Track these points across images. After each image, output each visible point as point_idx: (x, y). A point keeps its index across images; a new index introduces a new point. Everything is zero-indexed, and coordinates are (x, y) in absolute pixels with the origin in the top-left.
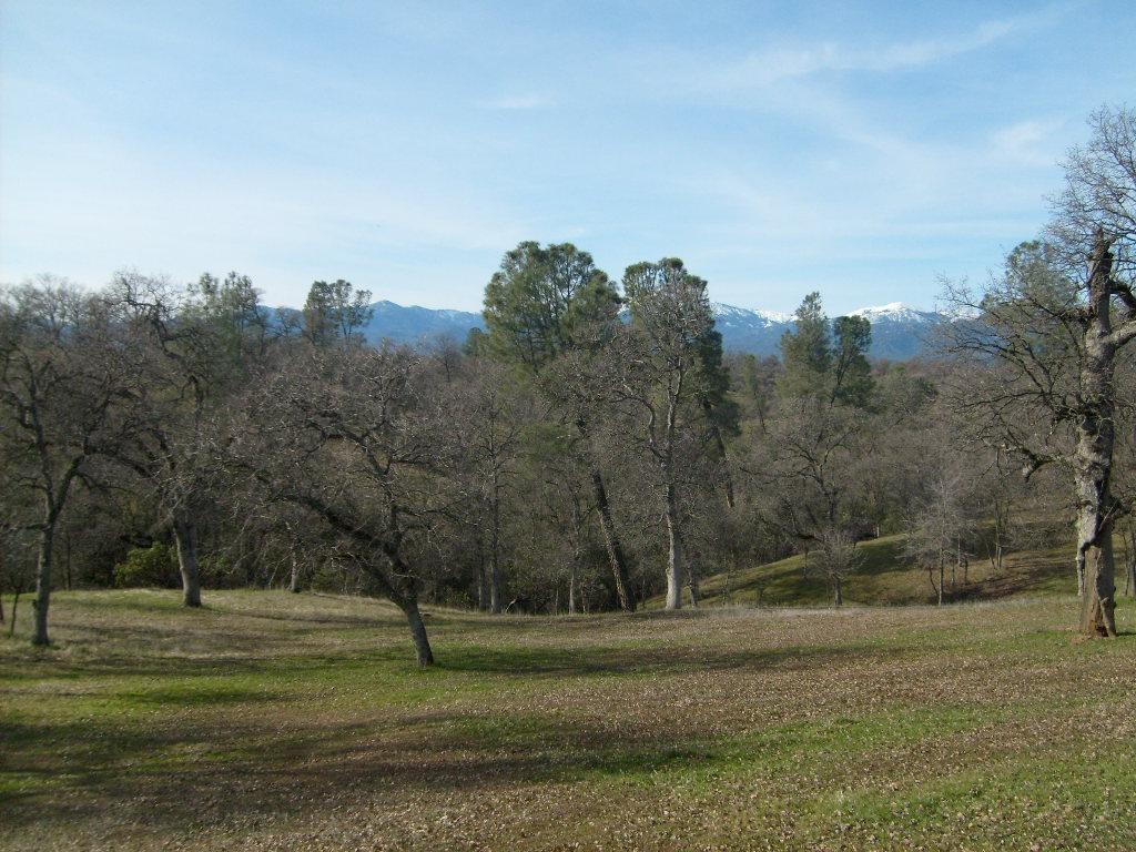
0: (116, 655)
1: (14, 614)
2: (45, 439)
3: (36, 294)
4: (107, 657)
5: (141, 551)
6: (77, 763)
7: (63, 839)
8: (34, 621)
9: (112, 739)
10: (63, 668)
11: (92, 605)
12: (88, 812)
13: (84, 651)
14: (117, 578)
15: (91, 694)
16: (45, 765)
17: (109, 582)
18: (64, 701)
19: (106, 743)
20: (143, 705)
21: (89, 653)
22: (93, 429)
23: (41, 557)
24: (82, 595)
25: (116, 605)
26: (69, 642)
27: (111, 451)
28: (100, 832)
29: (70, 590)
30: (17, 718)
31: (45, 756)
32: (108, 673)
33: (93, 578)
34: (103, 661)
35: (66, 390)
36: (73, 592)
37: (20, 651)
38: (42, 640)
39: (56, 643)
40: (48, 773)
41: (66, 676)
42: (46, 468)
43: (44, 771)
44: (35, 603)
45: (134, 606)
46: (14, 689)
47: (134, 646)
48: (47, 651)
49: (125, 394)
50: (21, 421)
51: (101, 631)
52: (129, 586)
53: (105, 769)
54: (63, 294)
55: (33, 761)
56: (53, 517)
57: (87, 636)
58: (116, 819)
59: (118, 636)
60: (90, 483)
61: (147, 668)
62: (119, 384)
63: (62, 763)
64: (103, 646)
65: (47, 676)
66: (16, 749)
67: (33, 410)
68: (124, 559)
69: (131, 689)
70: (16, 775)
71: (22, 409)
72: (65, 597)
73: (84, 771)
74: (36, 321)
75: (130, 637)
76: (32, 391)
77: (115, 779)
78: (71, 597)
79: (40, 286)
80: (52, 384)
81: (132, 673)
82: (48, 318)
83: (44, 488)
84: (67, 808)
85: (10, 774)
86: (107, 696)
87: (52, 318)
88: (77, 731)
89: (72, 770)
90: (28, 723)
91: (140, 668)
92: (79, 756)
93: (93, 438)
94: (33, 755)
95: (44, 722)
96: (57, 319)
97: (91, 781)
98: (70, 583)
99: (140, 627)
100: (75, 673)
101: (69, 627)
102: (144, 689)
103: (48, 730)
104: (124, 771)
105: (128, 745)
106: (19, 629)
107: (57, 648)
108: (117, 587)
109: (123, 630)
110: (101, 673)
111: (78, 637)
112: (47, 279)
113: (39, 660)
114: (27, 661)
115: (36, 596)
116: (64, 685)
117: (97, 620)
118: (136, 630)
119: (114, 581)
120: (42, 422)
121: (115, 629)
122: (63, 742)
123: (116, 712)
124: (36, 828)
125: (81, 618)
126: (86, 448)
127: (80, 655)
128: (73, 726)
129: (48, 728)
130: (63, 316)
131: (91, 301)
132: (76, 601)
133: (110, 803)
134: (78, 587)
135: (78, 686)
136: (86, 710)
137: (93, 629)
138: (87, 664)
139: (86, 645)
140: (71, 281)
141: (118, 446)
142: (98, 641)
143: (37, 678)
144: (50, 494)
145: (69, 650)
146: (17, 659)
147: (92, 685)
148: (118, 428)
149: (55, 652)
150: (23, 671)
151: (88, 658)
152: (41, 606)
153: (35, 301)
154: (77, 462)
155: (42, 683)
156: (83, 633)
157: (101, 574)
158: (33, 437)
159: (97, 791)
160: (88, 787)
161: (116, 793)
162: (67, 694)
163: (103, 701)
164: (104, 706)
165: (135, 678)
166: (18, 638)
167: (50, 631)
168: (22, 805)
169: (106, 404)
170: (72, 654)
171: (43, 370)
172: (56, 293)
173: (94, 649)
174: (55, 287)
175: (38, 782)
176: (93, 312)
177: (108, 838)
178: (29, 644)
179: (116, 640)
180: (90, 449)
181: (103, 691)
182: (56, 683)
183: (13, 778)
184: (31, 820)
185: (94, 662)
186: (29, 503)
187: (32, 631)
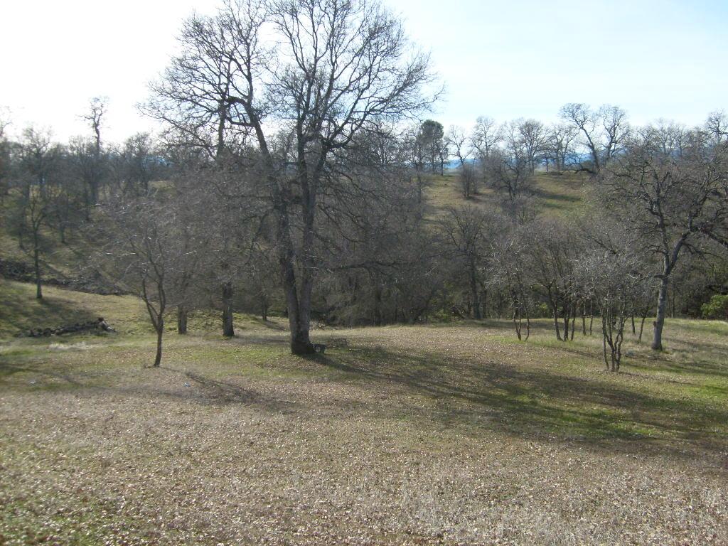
0: (704, 361)
1: (642, 330)
2: (666, 222)
3: (654, 132)
4: (698, 362)
5: (720, 296)
6: (682, 425)
7: (677, 469)
8: (653, 334)
9: (705, 414)
10: (670, 366)
11: (688, 328)
12: (691, 456)
13: (683, 356)
14: (704, 313)
15: (689, 384)
16: (662, 422)
17: (698, 315)
18: (673, 386)
19: (700, 415)
20: (723, 395)
21: (687, 358)
22: (695, 216)
23: (660, 295)
24: (682, 322)
25: (704, 330)
26: (674, 350)
27: (707, 230)
28: (700, 469)
29: (674, 317)
30: (645, 392)
31: (663, 417)
32: (699, 372)
33: (687, 311)
34: (696, 364)
35: (679, 190)
36: (676, 319)
37: (644, 352)
38: (658, 347)
39: (667, 350)
40: (665, 427)
41: (674, 371)
42: (665, 239)
43: (663, 426)
44: (655, 323)
45: (715, 331)
46: (642, 374)
47: (716, 357)
48: (661, 354)
49: (716, 193)
50: (651, 210)
51: (695, 346)
52: (712, 318)
53: (699, 431)
54: (671, 131)
55: (655, 419)
56: (668, 272)
57: (686, 347)
58: (709, 463)
59: (705, 350)
60: (693, 251)
61: (724, 372)
62: (712, 186)
63: (673, 423)
64: (696, 354)
65: (661, 369)
66: (644, 410)
67: (657, 203)
68: (708, 301)
69: (715, 384)
70: (646, 425)
71: (652, 204)
72: (671, 322)
73: (687, 430)
74: (654, 148)
75: (713, 351)
76: (658, 191)
77: (707, 439)
78: (675, 322)
79: (656, 127)
80: (669, 187)
81: (714, 373)
82: (662, 146)
83: (663, 253)
84: (678, 450)
85: (643, 425)
86: (699, 386)
87: (664, 146)
88: (681, 405)
89: (679, 428)
90: (651, 396)
91: (720, 371)
92: (684, 420)
93: (696, 221)
94: (655, 416)
95: (660, 397)
96: (667, 147)
97: (691, 436)
98: (674, 313)
99: (720, 345)
100: (679, 369)
101: (674, 341)
102: (723, 385)
103: (663, 402)
104: (713, 434)
105: (715, 419)
106: (644, 339)
107: (667, 353)
108: (703, 319)
109: (709, 346)
110: (695, 371)
111: (679, 348)
112: (661, 121)
113: (656, 359)
114: (649, 359)
115: (654, 319)
116: (672, 376)
117: (691, 338)
118: (717, 347)
119: (701, 314)
120: (663, 211)
121: (703, 345)
122: (673, 410)
123: (706, 397)
124: (660, 459)
125: (681, 335)
126: (691, 227)
127: (681, 359)
128: (679, 402)
129: (663, 401)
130: (670, 144)
131: (689, 134)
132: (678, 325)
133: (705, 453)
134: (679, 317)
135: (681, 378)
136: (687, 393)
137: (690, 344)
138: (686, 365)
139: (685, 353)
140: (676, 122)
141: (712, 226)
142: (693, 351)
143: (655, 370)
144: (667, 257)
145: (675, 355)
146: (643, 356)
147: (689, 378)
148: (711, 215)
149: (666, 355)
150: (647, 364)
151: (686, 361)
152: (659, 326)
153: (654, 136)
154: (685, 236)
155: (658, 373)
156: (682, 345)
157: (693, 309)
158: (658, 221)
159: (695, 444)
160: (690, 441)
161: (708, 447)
162: (674, 382)
163: (698, 389)
164: (697, 392)
165: (718, 377)
166: (643, 344)
167: (663, 342)
168: (651, 444)
169: (704, 200)
170: (676, 357)
171: (665, 178)
172: (666, 131)
173: (690, 356)
174: (666, 127)
175: (659, 432)
176: (691, 141)
177: (704, 474)
178: (650, 348)
179: (704, 352)
180: (694, 229)
181: (696, 383)
182: (667, 374)
183: (644, 427)
184: (656, 454)
185: (690, 364)
186: (653, 262)
187: (652, 341)
